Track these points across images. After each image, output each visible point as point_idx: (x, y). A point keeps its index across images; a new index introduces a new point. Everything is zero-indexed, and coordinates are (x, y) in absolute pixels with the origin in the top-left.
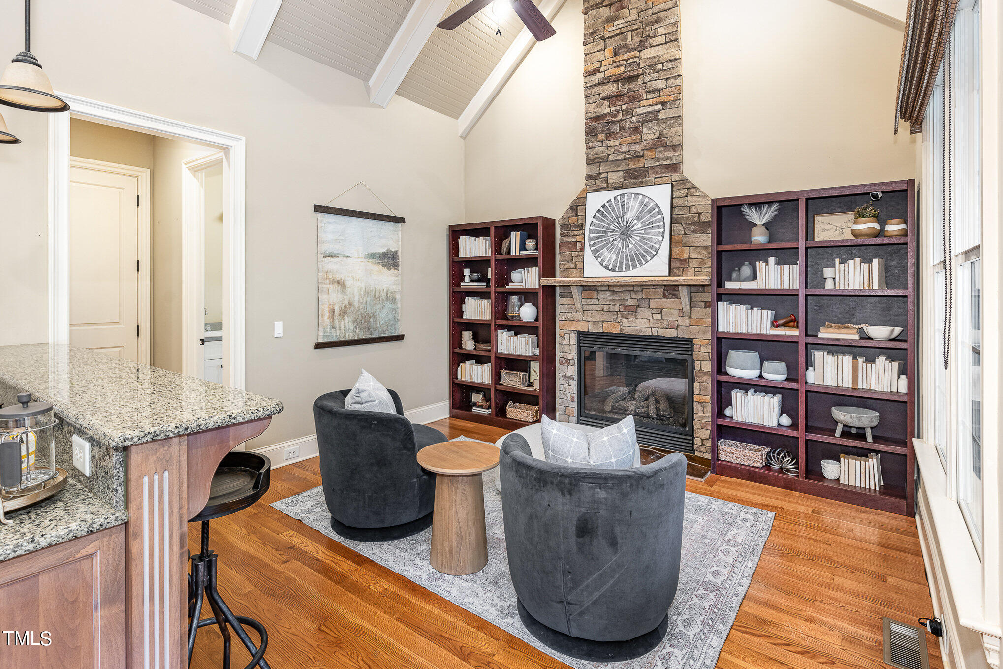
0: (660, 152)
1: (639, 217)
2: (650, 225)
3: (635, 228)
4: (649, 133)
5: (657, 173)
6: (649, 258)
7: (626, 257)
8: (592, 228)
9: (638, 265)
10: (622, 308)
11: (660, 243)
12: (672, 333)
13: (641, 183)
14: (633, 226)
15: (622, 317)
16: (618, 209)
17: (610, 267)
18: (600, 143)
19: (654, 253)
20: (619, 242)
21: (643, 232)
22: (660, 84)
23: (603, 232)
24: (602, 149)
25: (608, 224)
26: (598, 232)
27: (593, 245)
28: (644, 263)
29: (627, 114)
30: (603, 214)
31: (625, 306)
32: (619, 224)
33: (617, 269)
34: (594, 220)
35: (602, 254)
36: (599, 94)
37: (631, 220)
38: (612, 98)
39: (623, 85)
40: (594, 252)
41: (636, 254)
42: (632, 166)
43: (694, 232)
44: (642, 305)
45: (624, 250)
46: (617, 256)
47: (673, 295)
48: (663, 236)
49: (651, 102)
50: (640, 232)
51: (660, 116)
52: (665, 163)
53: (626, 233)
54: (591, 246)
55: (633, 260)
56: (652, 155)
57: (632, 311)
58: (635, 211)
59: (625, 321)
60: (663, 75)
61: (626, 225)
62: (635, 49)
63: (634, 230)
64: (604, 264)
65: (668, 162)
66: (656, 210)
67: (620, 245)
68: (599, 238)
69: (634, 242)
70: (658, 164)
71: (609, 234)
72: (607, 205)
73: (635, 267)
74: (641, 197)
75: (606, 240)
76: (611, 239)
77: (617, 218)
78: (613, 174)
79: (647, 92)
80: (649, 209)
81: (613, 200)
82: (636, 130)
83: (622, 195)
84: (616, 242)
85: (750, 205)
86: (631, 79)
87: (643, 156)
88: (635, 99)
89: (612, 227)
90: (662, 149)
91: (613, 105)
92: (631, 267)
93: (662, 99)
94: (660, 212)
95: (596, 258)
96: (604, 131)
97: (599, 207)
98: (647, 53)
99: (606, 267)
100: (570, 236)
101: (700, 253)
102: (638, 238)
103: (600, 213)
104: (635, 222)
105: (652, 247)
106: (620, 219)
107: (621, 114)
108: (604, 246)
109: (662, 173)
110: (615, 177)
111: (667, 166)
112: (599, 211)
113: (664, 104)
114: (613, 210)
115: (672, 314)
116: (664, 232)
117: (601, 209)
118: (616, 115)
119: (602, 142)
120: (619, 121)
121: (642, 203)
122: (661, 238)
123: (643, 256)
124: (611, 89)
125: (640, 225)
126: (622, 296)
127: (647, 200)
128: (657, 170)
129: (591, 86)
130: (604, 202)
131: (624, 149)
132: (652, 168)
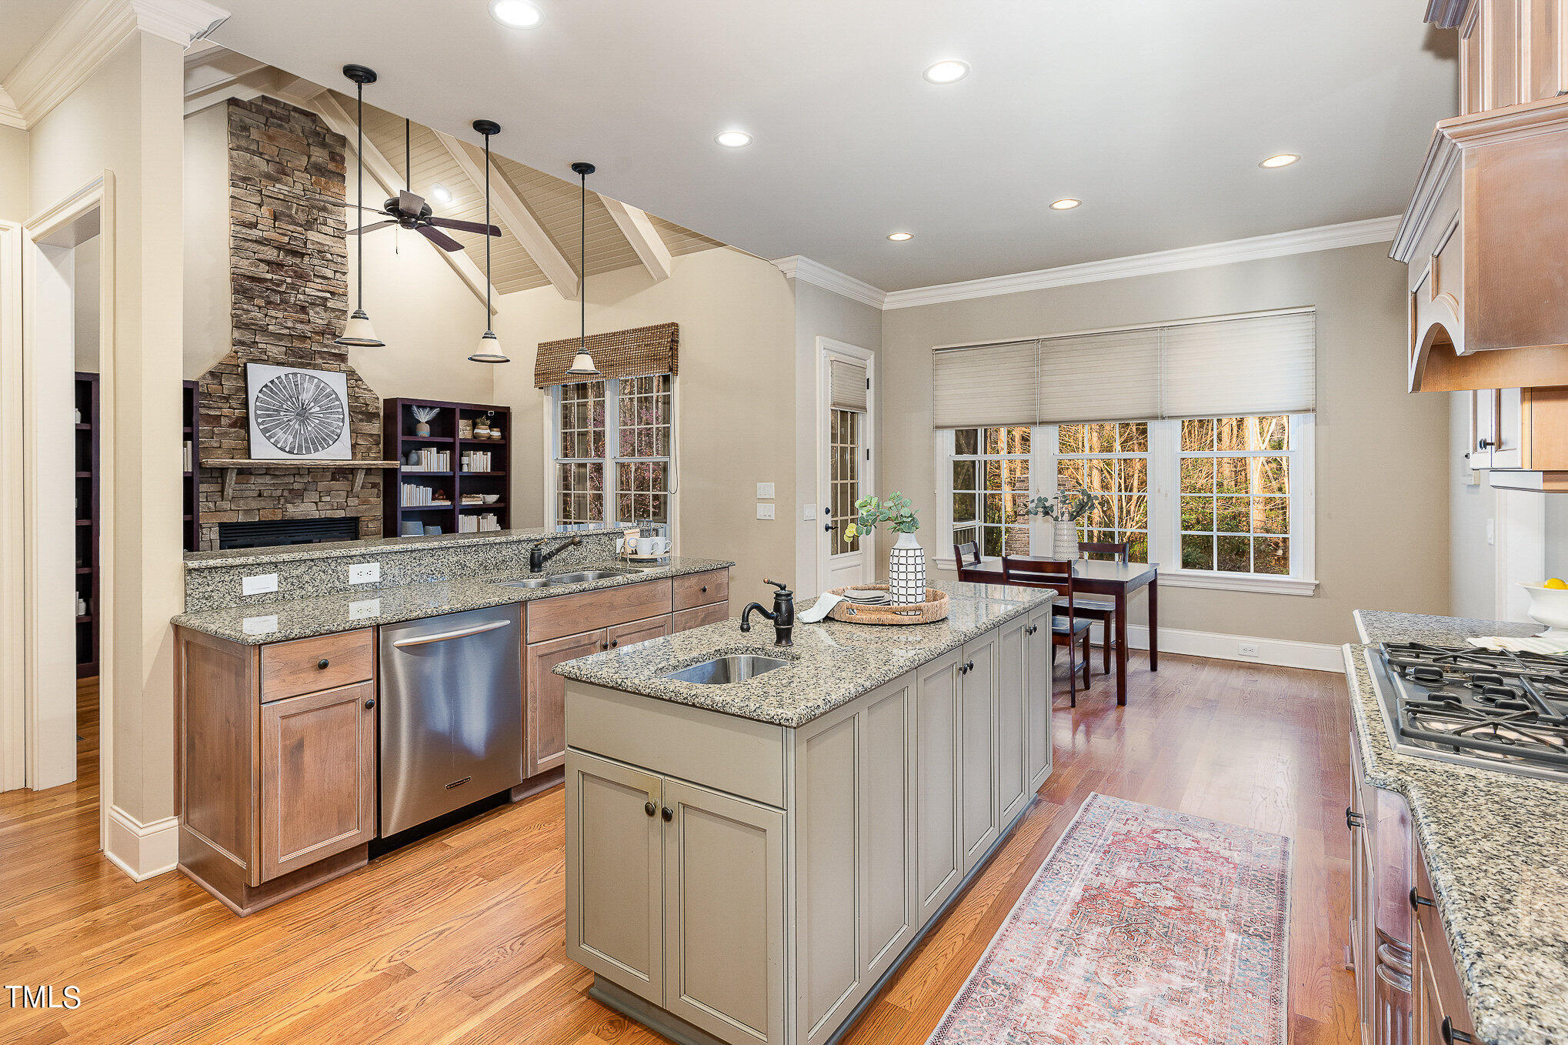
0: (328, 339)
1: (315, 400)
2: (328, 410)
3: (313, 410)
4: (318, 318)
5: (324, 358)
6: (331, 442)
7: (306, 440)
8: (258, 403)
9: (320, 449)
10: (286, 493)
11: (341, 428)
12: (341, 514)
13: (309, 364)
14: (311, 408)
15: (287, 501)
16: (292, 389)
17: (287, 449)
18: (256, 308)
19: (336, 437)
20: (295, 423)
21: (322, 416)
22: (329, 274)
23: (274, 410)
24: (260, 315)
25: (280, 402)
26: (268, 410)
27: (263, 423)
28: (326, 446)
29: (293, 288)
30: (272, 390)
31: (291, 491)
32: (293, 404)
33: (295, 452)
34: (260, 395)
35: (275, 434)
36: (255, 253)
37: (307, 401)
38: (275, 265)
39: (286, 256)
40: (264, 431)
41: (316, 437)
42: (297, 344)
43: (361, 420)
44: (308, 488)
45: (302, 432)
46: (294, 438)
47: (345, 477)
48: (343, 422)
49: (319, 287)
50: (319, 415)
51: (329, 305)
52: (333, 351)
53: (303, 414)
54: (259, 424)
55: (313, 443)
56: (319, 340)
57: (298, 495)
58: (311, 393)
59: (289, 506)
60: (332, 266)
61: (303, 406)
62: (301, 226)
63: (312, 413)
64: (279, 446)
65: (337, 351)
66: (334, 396)
67: (297, 426)
68: (269, 416)
69: (313, 425)
70: (326, 350)
71: (282, 413)
72: (276, 380)
73: (316, 450)
74: (316, 380)
75: (279, 420)
76: (286, 419)
77: (291, 397)
78: (273, 347)
79: (314, 275)
80: (324, 394)
81: (283, 377)
82: (303, 309)
83: (295, 374)
84: (291, 423)
85: (419, 407)
86: (294, 253)
87: (309, 338)
88: (301, 276)
89: (285, 406)
90: (330, 336)
91: (274, 272)
92: (312, 450)
93: (332, 289)
94: (337, 399)
95: (268, 439)
96: (263, 297)
97: (267, 381)
98: (312, 235)
99: (282, 449)
100: (211, 408)
101: (367, 440)
102: (317, 421)
103: (268, 388)
104: (312, 404)
105: (333, 432)
106: (294, 399)
107: (284, 286)
108: (277, 426)
109: (330, 360)
110: (275, 351)
111: (335, 355)
112: (266, 386)
113: (332, 293)
114: (285, 387)
115: (340, 495)
116: (344, 418)
117: (269, 384)
118: (278, 285)
119: (260, 308)
120: (279, 292)
121: (317, 386)
122: (341, 424)
123: (324, 439)
124: (271, 254)
125: (318, 409)
126: (286, 480)
127: (322, 384)
128: (324, 355)
129: (243, 238)
130: (273, 377)
131: (290, 324)
132: (319, 352)
